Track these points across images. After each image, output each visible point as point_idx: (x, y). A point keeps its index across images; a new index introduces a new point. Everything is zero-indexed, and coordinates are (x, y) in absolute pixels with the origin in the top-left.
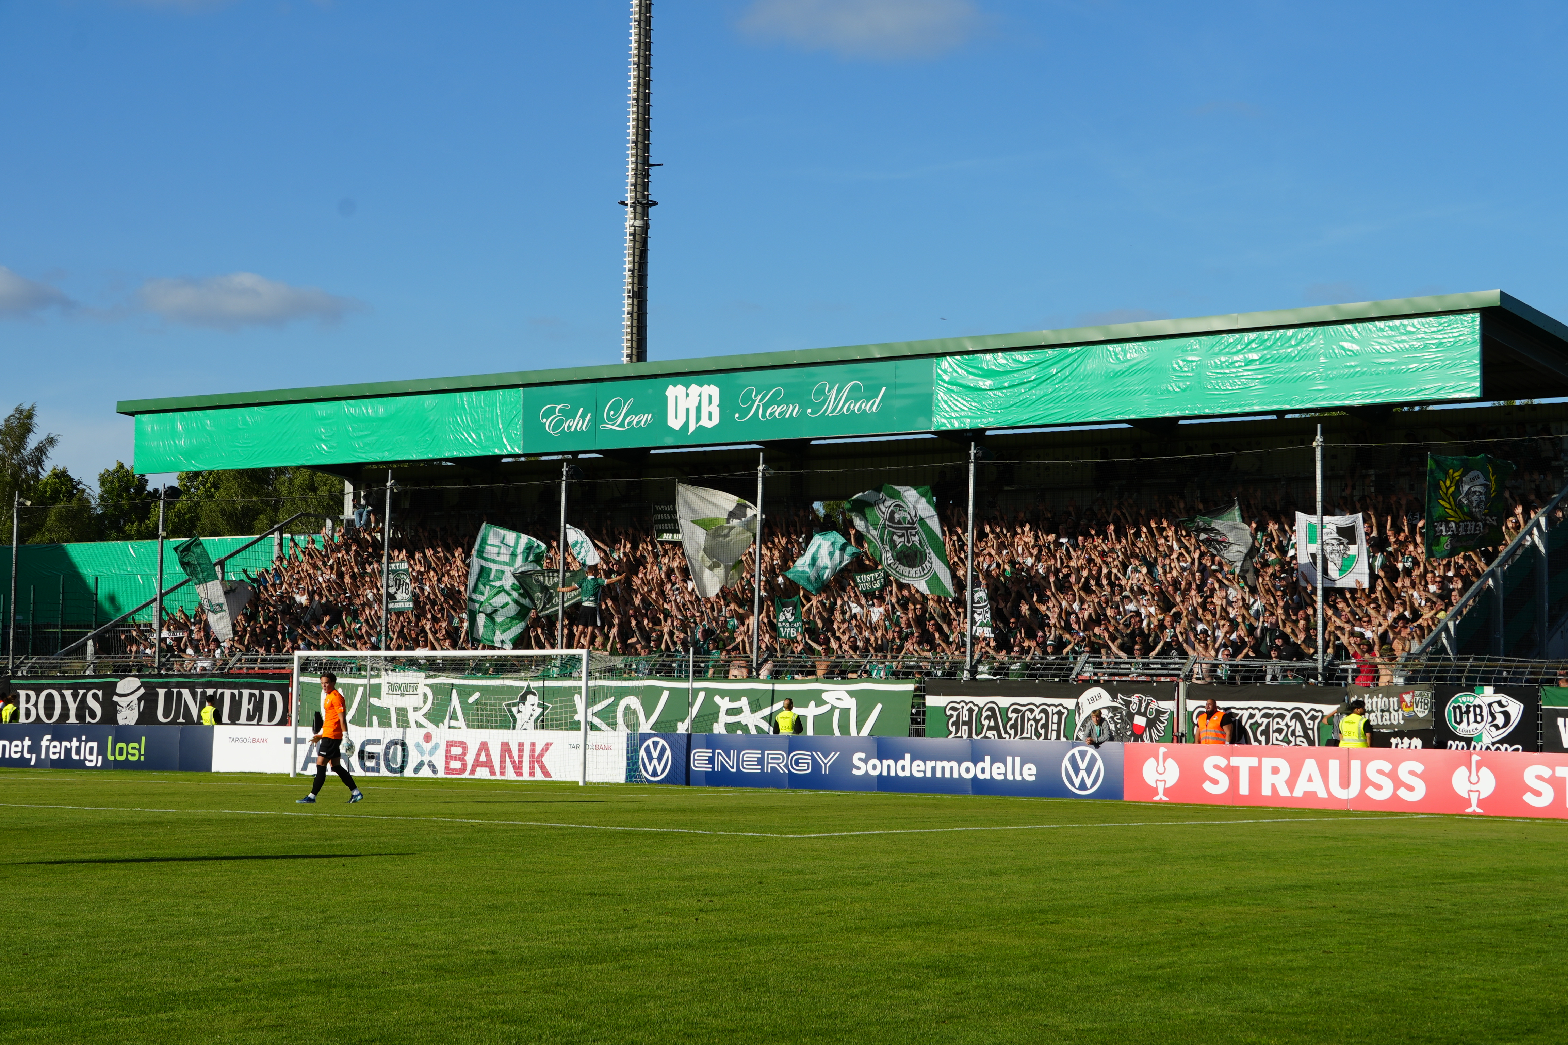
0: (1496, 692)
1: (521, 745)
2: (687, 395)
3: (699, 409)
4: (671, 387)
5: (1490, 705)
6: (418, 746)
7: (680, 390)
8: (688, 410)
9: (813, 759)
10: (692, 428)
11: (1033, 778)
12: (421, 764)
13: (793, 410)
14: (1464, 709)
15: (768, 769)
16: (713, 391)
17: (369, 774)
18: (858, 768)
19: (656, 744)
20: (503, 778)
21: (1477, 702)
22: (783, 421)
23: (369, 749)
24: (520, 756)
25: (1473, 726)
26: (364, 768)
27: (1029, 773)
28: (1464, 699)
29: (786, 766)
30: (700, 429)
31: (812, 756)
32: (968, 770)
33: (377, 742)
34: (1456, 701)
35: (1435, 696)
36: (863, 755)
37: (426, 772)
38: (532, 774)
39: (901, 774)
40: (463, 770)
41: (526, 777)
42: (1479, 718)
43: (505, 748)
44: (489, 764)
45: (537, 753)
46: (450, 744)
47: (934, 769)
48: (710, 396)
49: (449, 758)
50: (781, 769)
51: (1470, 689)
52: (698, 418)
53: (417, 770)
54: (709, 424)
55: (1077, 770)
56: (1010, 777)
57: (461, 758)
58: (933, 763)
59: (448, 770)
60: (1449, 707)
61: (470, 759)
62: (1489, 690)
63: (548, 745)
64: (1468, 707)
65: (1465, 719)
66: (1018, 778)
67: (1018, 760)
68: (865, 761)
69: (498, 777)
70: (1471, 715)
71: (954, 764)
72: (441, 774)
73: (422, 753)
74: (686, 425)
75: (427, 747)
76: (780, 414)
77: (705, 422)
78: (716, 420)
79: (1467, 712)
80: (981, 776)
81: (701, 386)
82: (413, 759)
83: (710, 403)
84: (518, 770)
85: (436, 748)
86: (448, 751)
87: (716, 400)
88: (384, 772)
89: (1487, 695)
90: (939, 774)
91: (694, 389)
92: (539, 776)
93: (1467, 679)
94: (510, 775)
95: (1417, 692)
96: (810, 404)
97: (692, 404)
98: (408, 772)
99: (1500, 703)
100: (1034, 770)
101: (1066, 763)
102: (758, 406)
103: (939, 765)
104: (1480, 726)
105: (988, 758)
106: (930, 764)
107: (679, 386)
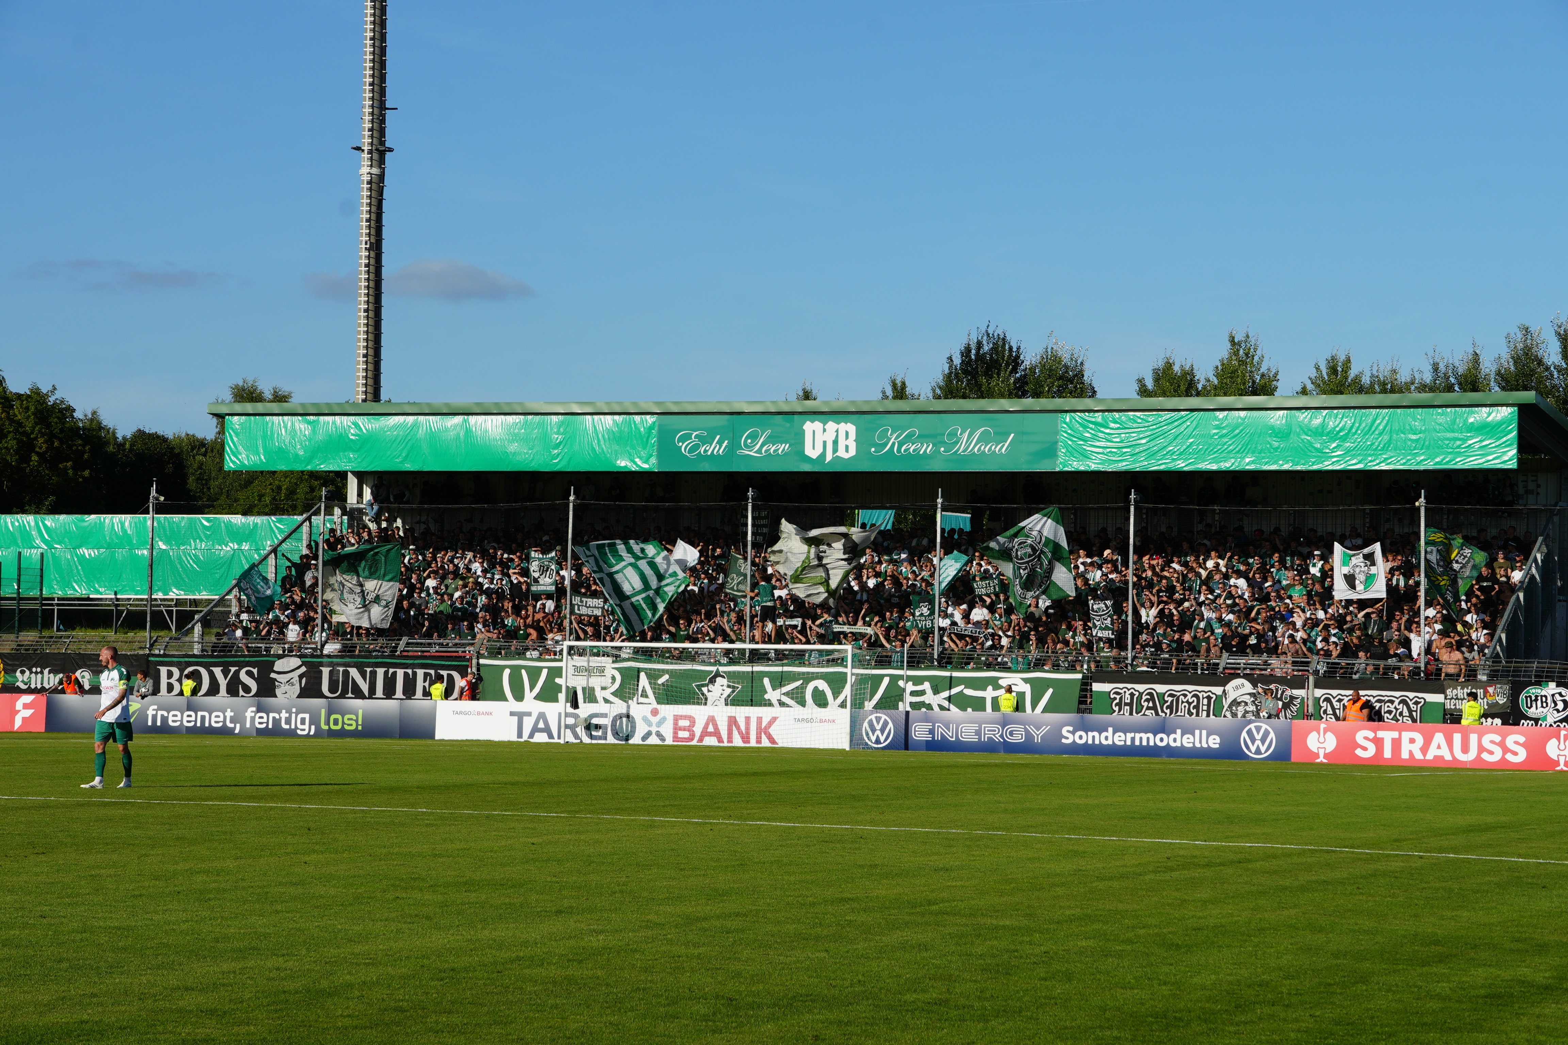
0: (1557, 686)
1: (748, 719)
2: (824, 430)
3: (835, 442)
4: (808, 423)
5: (1553, 695)
6: (645, 719)
7: (817, 426)
8: (825, 443)
9: (1026, 730)
10: (829, 457)
11: (1217, 746)
12: (649, 734)
13: (927, 448)
14: (1533, 698)
15: (985, 738)
16: (851, 428)
17: (594, 742)
18: (1067, 738)
19: (878, 719)
20: (730, 745)
21: (1543, 693)
22: (917, 456)
23: (595, 721)
24: (748, 728)
25: (1540, 710)
26: (591, 737)
27: (1214, 742)
28: (1533, 691)
29: (1002, 736)
30: (837, 459)
31: (1026, 729)
32: (1162, 740)
33: (604, 715)
34: (1528, 692)
35: (1512, 689)
36: (1071, 729)
37: (653, 740)
38: (759, 741)
39: (1104, 742)
40: (691, 739)
41: (753, 743)
42: (1545, 705)
43: (733, 721)
44: (717, 734)
45: (764, 725)
46: (677, 718)
47: (1133, 739)
48: (847, 433)
49: (676, 729)
50: (997, 738)
51: (1538, 684)
52: (835, 450)
53: (644, 738)
54: (846, 456)
55: (1253, 741)
56: (1198, 745)
57: (689, 729)
58: (1132, 735)
59: (676, 738)
60: (1522, 696)
61: (698, 730)
62: (1552, 685)
63: (774, 719)
64: (1536, 697)
65: (1534, 705)
66: (1205, 745)
67: (1204, 732)
68: (1073, 733)
69: (726, 744)
70: (1539, 703)
71: (1151, 736)
72: (669, 741)
73: (650, 724)
74: (823, 455)
75: (654, 720)
76: (914, 451)
77: (842, 453)
78: (852, 452)
79: (1536, 700)
80: (1173, 744)
81: (838, 423)
82: (641, 730)
83: (847, 437)
84: (746, 738)
85: (664, 719)
86: (676, 724)
87: (853, 435)
88: (611, 739)
89: (1551, 688)
90: (1137, 743)
91: (831, 426)
92: (765, 743)
93: (1536, 676)
94: (738, 742)
95: (1498, 686)
96: (943, 443)
97: (830, 437)
98: (636, 740)
99: (1560, 694)
100: (1218, 740)
101: (1244, 734)
102: (894, 444)
103: (1138, 736)
104: (1545, 710)
105: (1179, 731)
106: (1130, 736)
107: (817, 423)
